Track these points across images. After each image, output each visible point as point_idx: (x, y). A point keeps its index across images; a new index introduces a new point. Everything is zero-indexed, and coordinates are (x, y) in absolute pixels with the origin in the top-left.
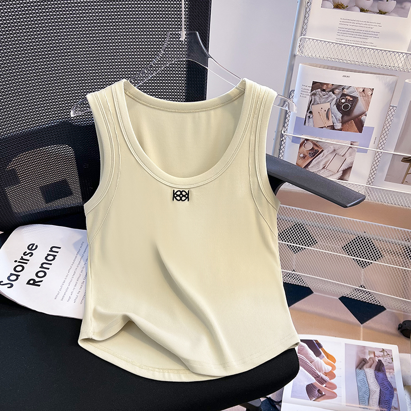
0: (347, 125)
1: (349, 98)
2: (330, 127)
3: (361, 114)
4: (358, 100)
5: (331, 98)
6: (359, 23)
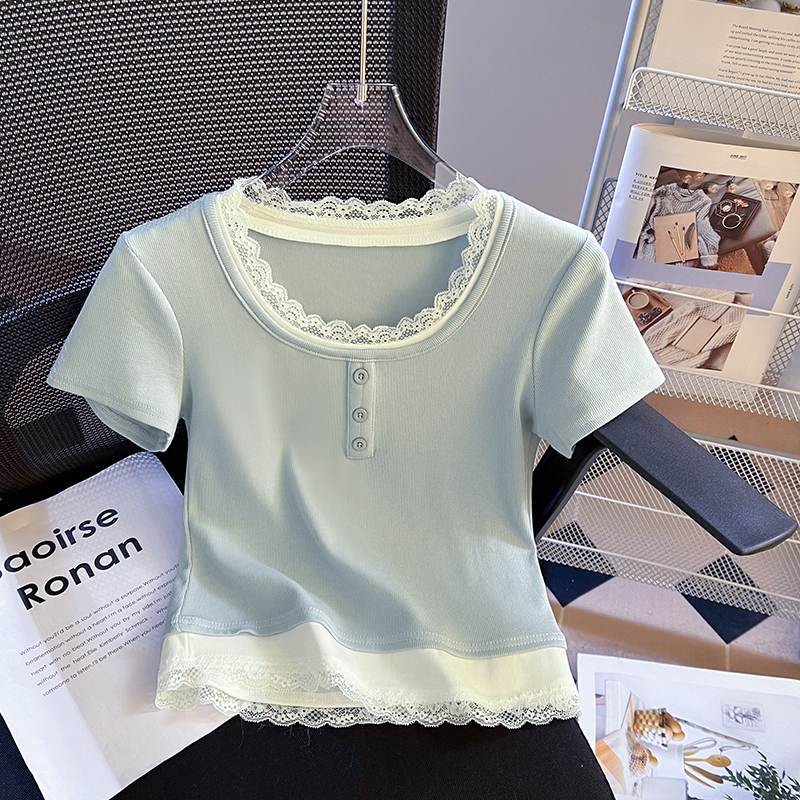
0: (729, 259)
1: (740, 202)
2: (692, 263)
3: (765, 238)
4: (760, 207)
5: (701, 203)
6: (777, 35)
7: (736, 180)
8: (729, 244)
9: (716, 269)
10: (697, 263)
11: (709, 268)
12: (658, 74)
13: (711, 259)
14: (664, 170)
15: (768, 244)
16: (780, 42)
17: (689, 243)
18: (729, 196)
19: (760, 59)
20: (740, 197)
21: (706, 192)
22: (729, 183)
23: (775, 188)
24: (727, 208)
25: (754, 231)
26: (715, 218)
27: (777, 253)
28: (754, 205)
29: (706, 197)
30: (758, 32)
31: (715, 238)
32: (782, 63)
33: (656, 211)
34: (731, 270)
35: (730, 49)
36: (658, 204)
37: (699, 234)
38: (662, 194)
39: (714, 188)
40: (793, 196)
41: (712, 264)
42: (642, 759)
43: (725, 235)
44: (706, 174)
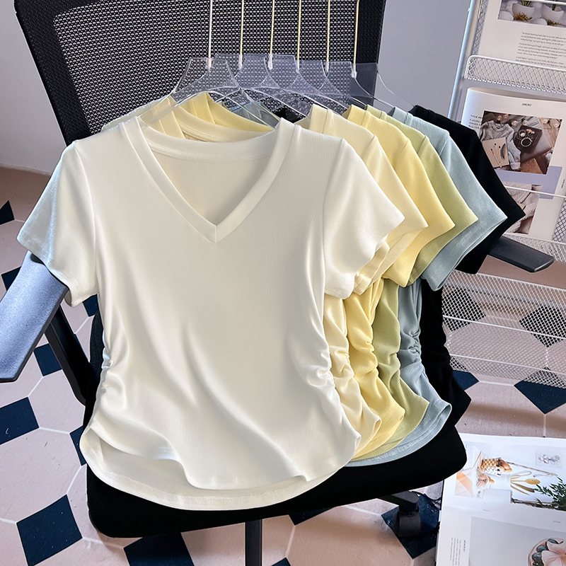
0: (527, 165)
1: (530, 131)
2: (505, 168)
3: (546, 152)
4: (541, 134)
5: (508, 132)
6: (546, 38)
7: (527, 118)
8: (526, 156)
9: (519, 171)
10: (509, 168)
11: (516, 170)
12: (482, 59)
13: (517, 165)
14: (486, 113)
15: (548, 155)
16: (548, 41)
17: (503, 156)
18: (524, 128)
19: (538, 51)
20: (530, 128)
21: (511, 125)
22: (523, 120)
23: (549, 122)
24: (523, 135)
25: (540, 147)
26: (517, 140)
27: (554, 160)
28: (538, 133)
29: (511, 129)
30: (536, 36)
31: (518, 153)
32: (550, 53)
33: (483, 137)
34: (528, 171)
35: (522, 46)
36: (484, 133)
37: (508, 150)
38: (486, 127)
39: (514, 123)
40: (559, 127)
41: (517, 168)
42: (485, 481)
43: (523, 150)
44: (510, 115)
